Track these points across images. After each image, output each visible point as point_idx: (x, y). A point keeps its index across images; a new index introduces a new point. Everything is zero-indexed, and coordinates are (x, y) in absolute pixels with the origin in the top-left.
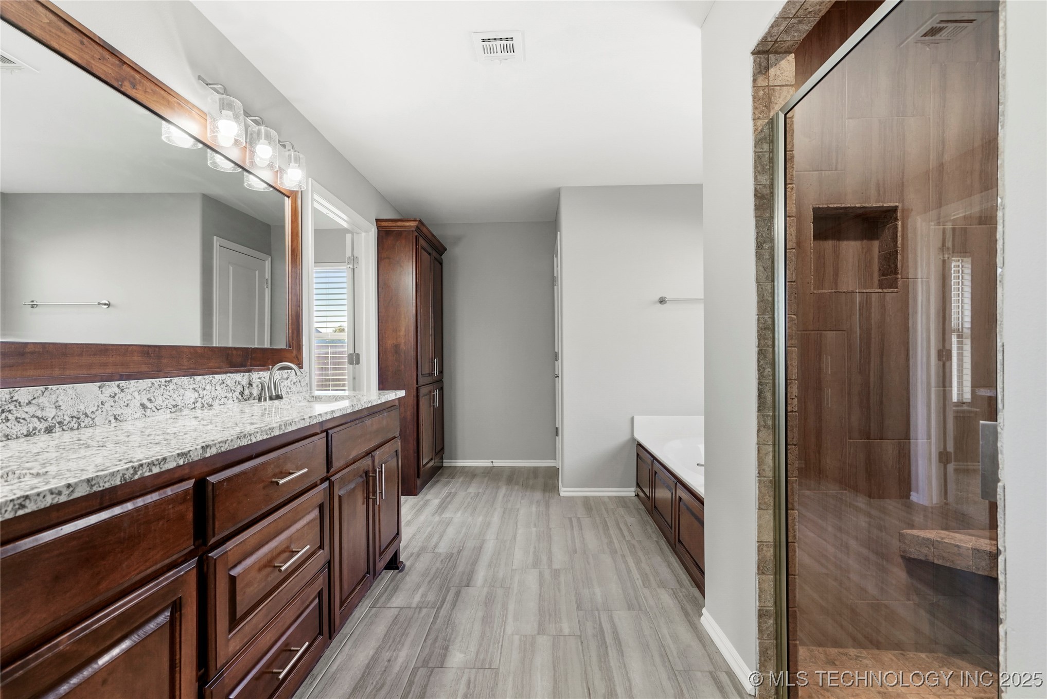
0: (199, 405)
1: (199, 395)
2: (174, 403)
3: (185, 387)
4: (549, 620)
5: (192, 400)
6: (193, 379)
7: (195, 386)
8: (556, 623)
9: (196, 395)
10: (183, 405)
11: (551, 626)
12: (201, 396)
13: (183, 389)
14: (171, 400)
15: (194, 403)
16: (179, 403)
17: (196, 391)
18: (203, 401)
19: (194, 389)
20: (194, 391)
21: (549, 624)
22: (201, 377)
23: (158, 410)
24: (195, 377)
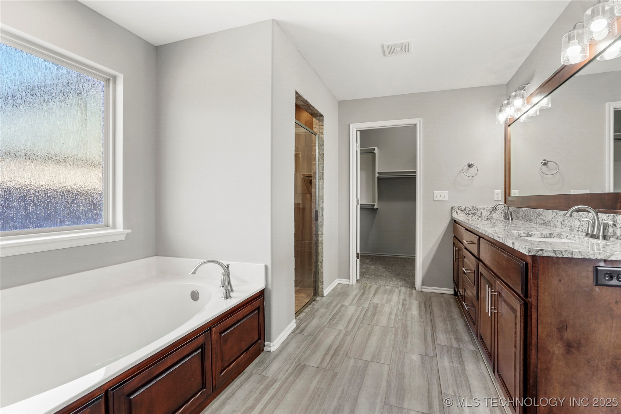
0: (580, 229)
1: (581, 224)
2: (571, 225)
3: (575, 217)
4: (360, 368)
5: (578, 226)
6: (578, 213)
7: (579, 218)
8: (357, 366)
9: (579, 223)
10: (574, 227)
11: (360, 365)
12: (582, 224)
13: (574, 218)
14: (569, 223)
15: (578, 228)
16: (573, 226)
17: (580, 221)
18: (582, 228)
19: (579, 219)
20: (578, 220)
21: (361, 366)
22: (582, 213)
23: (566, 226)
24: (579, 212)
